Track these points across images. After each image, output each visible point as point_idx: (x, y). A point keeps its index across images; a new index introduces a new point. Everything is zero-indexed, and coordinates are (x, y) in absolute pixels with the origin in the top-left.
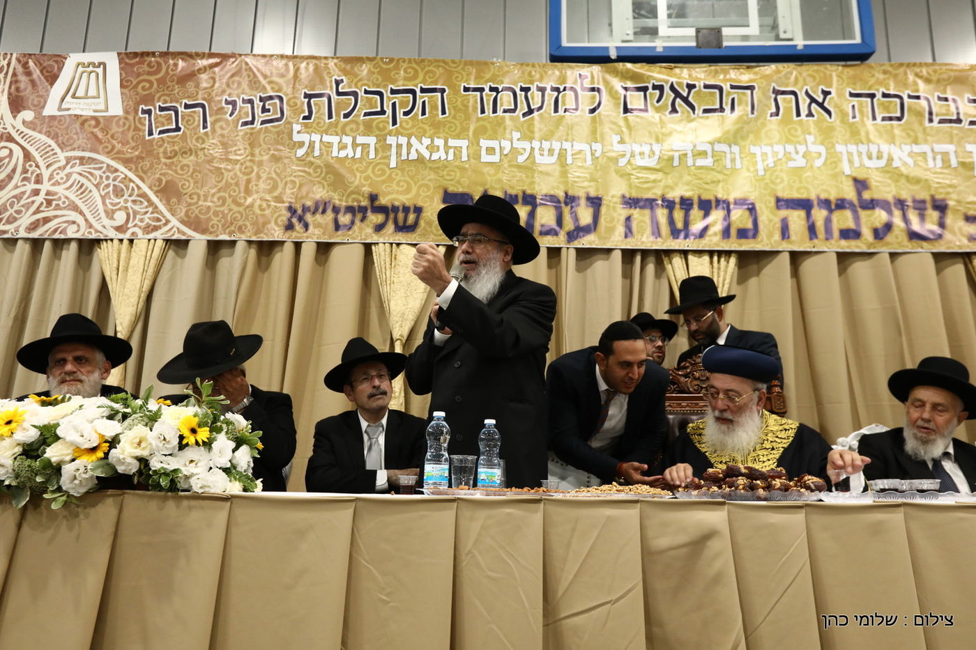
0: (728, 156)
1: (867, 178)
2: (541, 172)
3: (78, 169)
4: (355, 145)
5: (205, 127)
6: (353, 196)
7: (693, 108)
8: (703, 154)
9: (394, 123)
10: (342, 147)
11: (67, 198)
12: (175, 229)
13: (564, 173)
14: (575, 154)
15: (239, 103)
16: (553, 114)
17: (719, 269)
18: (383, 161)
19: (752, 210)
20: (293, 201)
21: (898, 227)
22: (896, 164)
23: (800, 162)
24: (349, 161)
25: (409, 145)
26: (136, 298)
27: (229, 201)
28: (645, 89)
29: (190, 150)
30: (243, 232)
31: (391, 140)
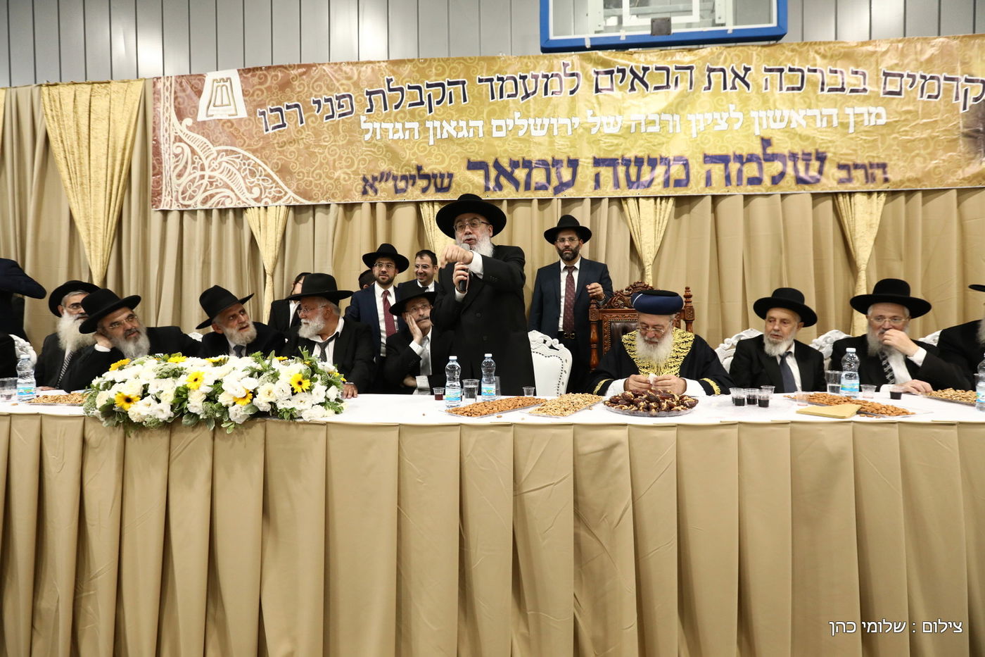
0: (671, 123)
1: (771, 138)
2: (535, 143)
3: (225, 158)
4: (404, 129)
5: (302, 122)
6: (406, 168)
7: (646, 86)
8: (653, 122)
9: (431, 111)
10: (396, 132)
11: (221, 179)
12: (291, 198)
13: (552, 143)
14: (560, 128)
15: (323, 102)
16: (543, 96)
17: (661, 209)
18: (424, 140)
19: (686, 165)
20: (365, 173)
21: (790, 174)
22: (793, 125)
23: (724, 126)
24: (401, 141)
25: (442, 127)
26: (274, 247)
27: (323, 176)
28: (611, 72)
29: (294, 140)
30: (335, 198)
31: (429, 124)
